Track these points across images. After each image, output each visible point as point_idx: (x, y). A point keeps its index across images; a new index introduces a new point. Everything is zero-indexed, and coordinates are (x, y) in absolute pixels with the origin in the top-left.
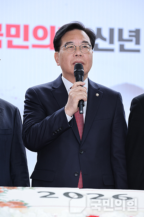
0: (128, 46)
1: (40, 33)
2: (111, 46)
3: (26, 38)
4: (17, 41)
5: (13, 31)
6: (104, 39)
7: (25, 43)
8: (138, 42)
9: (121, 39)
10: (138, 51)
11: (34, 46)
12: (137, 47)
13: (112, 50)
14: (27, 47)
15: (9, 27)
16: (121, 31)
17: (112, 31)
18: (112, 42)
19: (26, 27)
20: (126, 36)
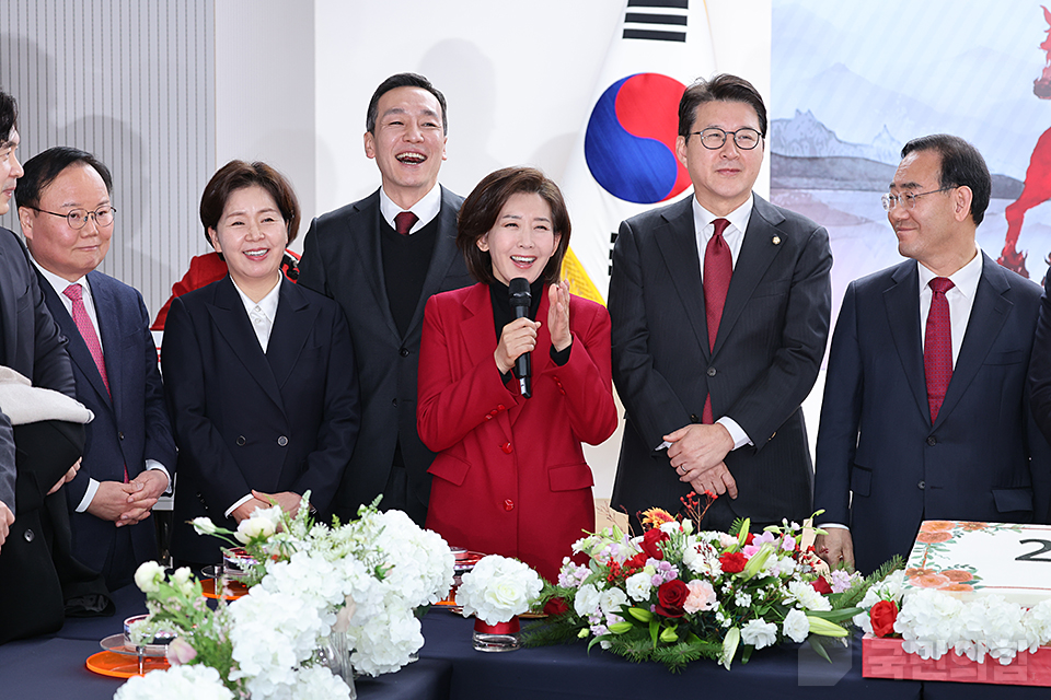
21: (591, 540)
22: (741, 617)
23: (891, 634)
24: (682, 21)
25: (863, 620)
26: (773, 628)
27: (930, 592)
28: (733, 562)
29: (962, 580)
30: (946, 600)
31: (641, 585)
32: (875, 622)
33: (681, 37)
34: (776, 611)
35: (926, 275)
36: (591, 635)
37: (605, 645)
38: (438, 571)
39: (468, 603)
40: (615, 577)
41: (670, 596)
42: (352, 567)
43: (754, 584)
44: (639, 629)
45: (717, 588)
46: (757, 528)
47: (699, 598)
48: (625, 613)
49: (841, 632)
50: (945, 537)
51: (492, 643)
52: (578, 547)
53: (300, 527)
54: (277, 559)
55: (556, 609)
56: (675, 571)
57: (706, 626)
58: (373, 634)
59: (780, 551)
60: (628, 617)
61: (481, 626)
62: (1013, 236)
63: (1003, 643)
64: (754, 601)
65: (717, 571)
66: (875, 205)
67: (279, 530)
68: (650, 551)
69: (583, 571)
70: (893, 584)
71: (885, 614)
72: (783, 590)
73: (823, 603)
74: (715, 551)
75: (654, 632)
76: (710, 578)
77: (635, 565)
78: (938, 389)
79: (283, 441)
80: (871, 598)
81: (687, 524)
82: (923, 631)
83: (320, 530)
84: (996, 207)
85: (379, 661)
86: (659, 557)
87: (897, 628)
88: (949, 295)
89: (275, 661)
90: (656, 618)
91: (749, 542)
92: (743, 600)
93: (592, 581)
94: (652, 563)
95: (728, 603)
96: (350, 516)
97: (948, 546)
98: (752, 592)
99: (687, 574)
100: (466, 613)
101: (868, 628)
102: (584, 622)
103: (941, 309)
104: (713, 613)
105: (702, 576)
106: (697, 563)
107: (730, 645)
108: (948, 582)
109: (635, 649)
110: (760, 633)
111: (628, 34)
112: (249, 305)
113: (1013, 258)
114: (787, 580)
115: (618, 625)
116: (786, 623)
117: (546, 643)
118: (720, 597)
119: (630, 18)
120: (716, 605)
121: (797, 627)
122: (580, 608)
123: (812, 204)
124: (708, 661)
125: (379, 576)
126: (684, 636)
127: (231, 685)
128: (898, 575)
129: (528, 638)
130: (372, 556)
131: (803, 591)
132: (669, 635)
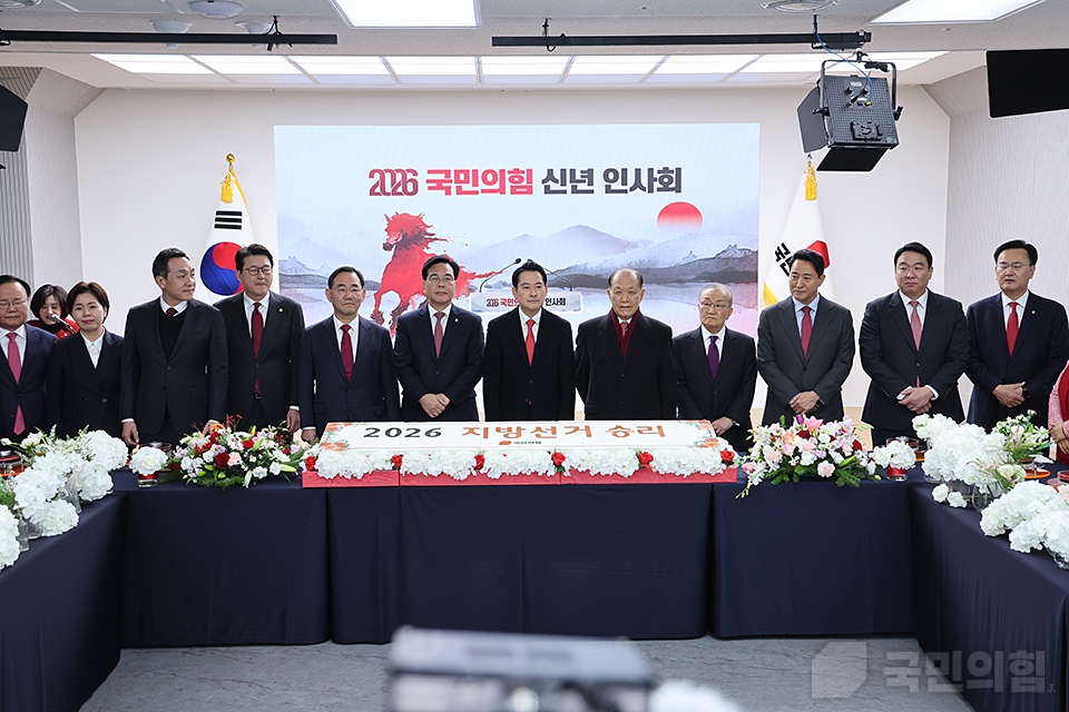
0: (581, 186)
1: (490, 177)
2: (563, 188)
3: (475, 184)
4: (465, 187)
5: (462, 177)
6: (557, 181)
7: (475, 189)
8: (591, 184)
9: (573, 179)
10: (592, 192)
11: (483, 191)
12: (590, 188)
13: (565, 192)
14: (477, 193)
15: (457, 172)
16: (573, 171)
17: (563, 172)
18: (564, 184)
19: (475, 172)
20: (578, 177)
21: (189, 437)
22: (252, 466)
23: (314, 469)
24: (240, 221)
25: (302, 464)
26: (266, 470)
27: (330, 451)
28: (248, 444)
29: (342, 446)
30: (335, 455)
31: (209, 456)
32: (307, 465)
33: (239, 227)
34: (267, 463)
35: (338, 324)
36: (189, 477)
37: (195, 481)
38: (120, 455)
39: (135, 466)
40: (198, 453)
41: (221, 460)
42: (74, 456)
43: (257, 453)
44: (209, 474)
45: (242, 455)
46: (258, 430)
47: (234, 459)
48: (203, 468)
49: (294, 470)
50: (336, 429)
51: (145, 483)
52: (182, 441)
53: (50, 441)
54: (39, 455)
55: (174, 466)
56: (224, 448)
57: (237, 471)
58: (89, 483)
59: (268, 439)
60: (204, 469)
61: (141, 477)
62: (377, 304)
63: (357, 471)
64: (258, 459)
65: (241, 448)
66: (321, 293)
67: (42, 442)
68: (213, 441)
69: (185, 451)
70: (315, 450)
71: (311, 461)
72: (270, 454)
73: (287, 459)
74: (240, 440)
75: (215, 475)
76: (239, 451)
77: (207, 448)
78: (349, 369)
79: (105, 401)
80: (305, 456)
81: (229, 429)
82: (326, 468)
83: (59, 442)
84: (370, 293)
85: (92, 495)
86: (217, 444)
87: (316, 467)
88: (350, 331)
89: (35, 500)
90: (216, 469)
91: (256, 435)
92: (253, 459)
93: (188, 455)
94: (214, 446)
95: (246, 461)
96: (74, 435)
97: (336, 432)
98: (257, 456)
99: (229, 450)
100: (134, 472)
101: (304, 468)
102: (186, 472)
103: (346, 338)
104: (240, 466)
105: (235, 451)
106: (233, 447)
107: (248, 478)
108: (336, 447)
109: (207, 482)
110: (261, 472)
111: (217, 226)
112: (88, 343)
113: (377, 315)
114: (271, 450)
115: (200, 472)
116: (271, 467)
117: (170, 482)
118: (243, 459)
119: (217, 220)
120: (241, 462)
121: (276, 469)
122: (183, 467)
123: (296, 294)
124: (239, 485)
125: (89, 459)
126: (228, 476)
127: (14, 512)
128: (318, 445)
129: (162, 480)
130: (85, 451)
131: (278, 454)
132: (221, 475)
